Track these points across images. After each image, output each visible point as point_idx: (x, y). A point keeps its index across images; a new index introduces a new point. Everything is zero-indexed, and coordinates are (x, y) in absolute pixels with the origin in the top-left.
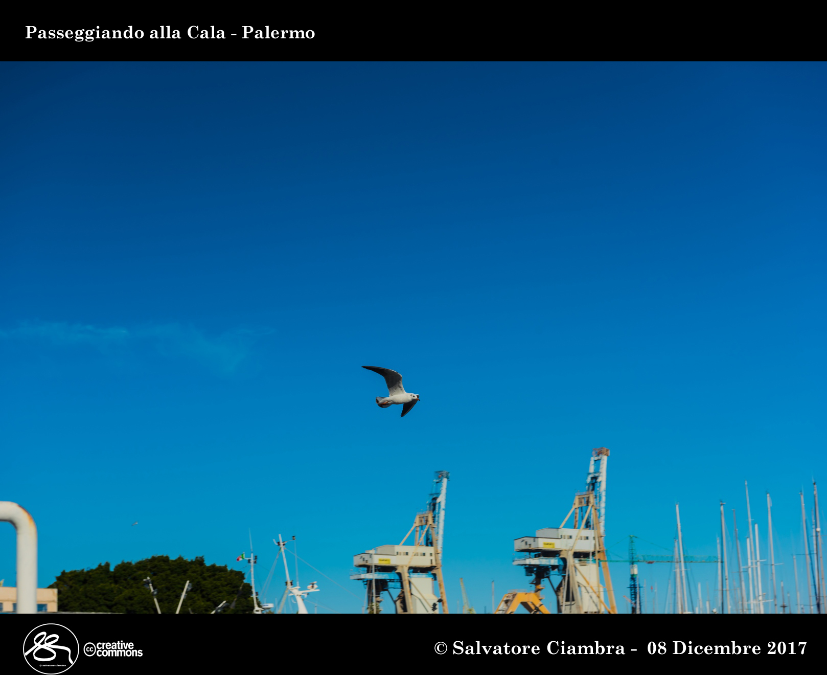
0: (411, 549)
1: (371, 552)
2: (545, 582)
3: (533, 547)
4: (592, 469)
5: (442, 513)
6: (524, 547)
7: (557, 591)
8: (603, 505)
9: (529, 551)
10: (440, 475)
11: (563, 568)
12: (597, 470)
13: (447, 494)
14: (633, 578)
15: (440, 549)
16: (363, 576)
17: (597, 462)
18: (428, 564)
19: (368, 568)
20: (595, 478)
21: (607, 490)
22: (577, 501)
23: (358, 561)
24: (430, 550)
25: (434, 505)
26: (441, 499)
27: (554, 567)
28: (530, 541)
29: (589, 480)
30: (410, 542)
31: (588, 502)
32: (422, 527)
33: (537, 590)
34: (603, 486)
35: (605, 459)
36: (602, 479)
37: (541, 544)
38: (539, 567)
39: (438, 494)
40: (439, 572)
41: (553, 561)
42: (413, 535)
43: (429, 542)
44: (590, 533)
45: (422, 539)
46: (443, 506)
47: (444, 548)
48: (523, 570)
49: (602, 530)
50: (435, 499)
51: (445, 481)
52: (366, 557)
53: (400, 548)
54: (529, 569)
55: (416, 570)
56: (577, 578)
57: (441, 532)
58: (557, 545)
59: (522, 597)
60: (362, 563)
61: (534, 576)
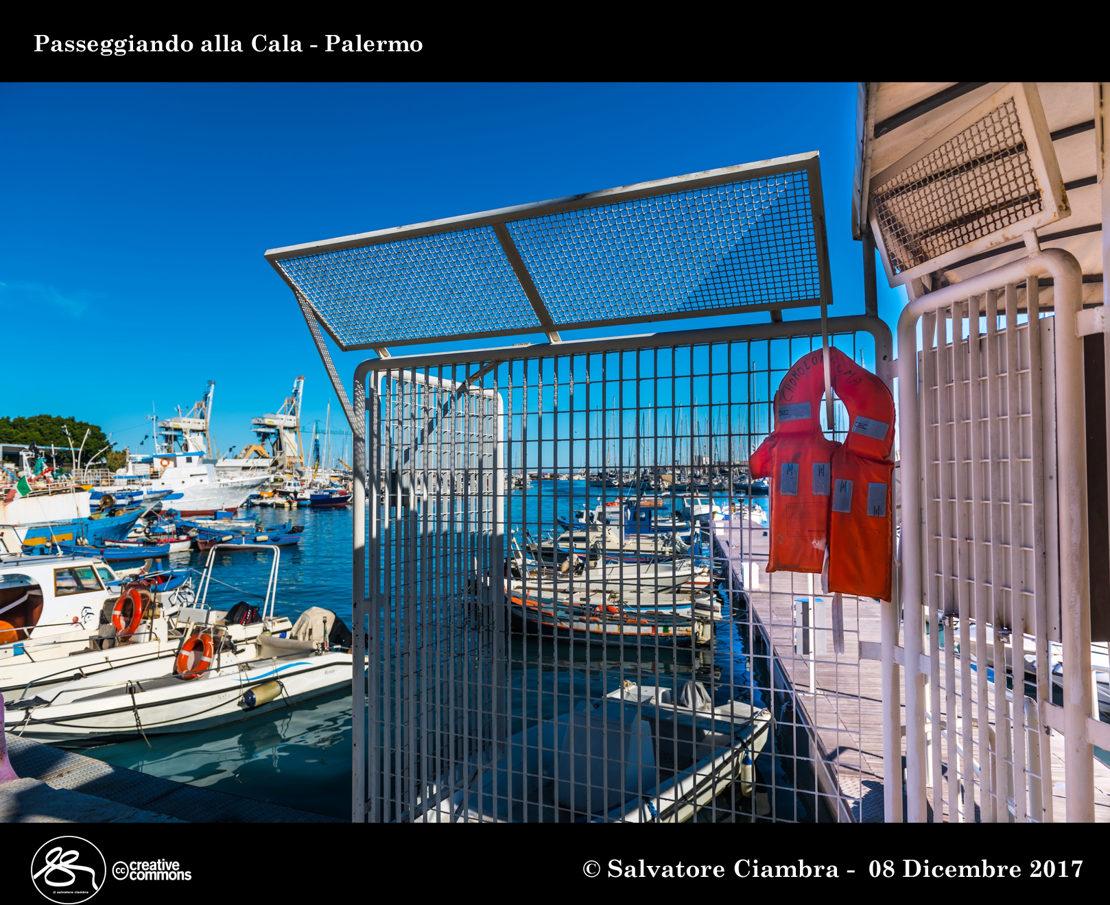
0: (192, 420)
1: (169, 420)
2: (267, 441)
3: (262, 423)
4: (295, 386)
5: (211, 403)
6: (257, 422)
7: (273, 445)
8: (300, 404)
9: (260, 425)
10: (210, 383)
11: (278, 434)
12: (298, 387)
13: (214, 393)
14: (316, 441)
15: (208, 421)
16: (163, 433)
17: (298, 383)
18: (201, 429)
19: (167, 429)
20: (297, 391)
21: (303, 397)
22: (286, 401)
23: (160, 424)
24: (203, 421)
25: (206, 398)
26: (211, 395)
27: (272, 433)
28: (260, 419)
29: (293, 391)
30: (191, 416)
31: (292, 402)
32: (198, 409)
33: (263, 445)
34: (301, 395)
35: (302, 381)
36: (301, 391)
37: (267, 421)
38: (264, 433)
39: (209, 392)
40: (207, 433)
41: (272, 430)
42: (193, 412)
43: (202, 417)
44: (293, 418)
45: (199, 415)
46: (211, 398)
47: (210, 420)
48: (256, 434)
49: (299, 416)
50: (207, 395)
51: (213, 386)
52: (165, 423)
53: (185, 419)
54: (259, 434)
55: (193, 431)
56: (284, 440)
57: (209, 412)
58: (275, 422)
59: (255, 447)
60: (162, 425)
61: (261, 438)
